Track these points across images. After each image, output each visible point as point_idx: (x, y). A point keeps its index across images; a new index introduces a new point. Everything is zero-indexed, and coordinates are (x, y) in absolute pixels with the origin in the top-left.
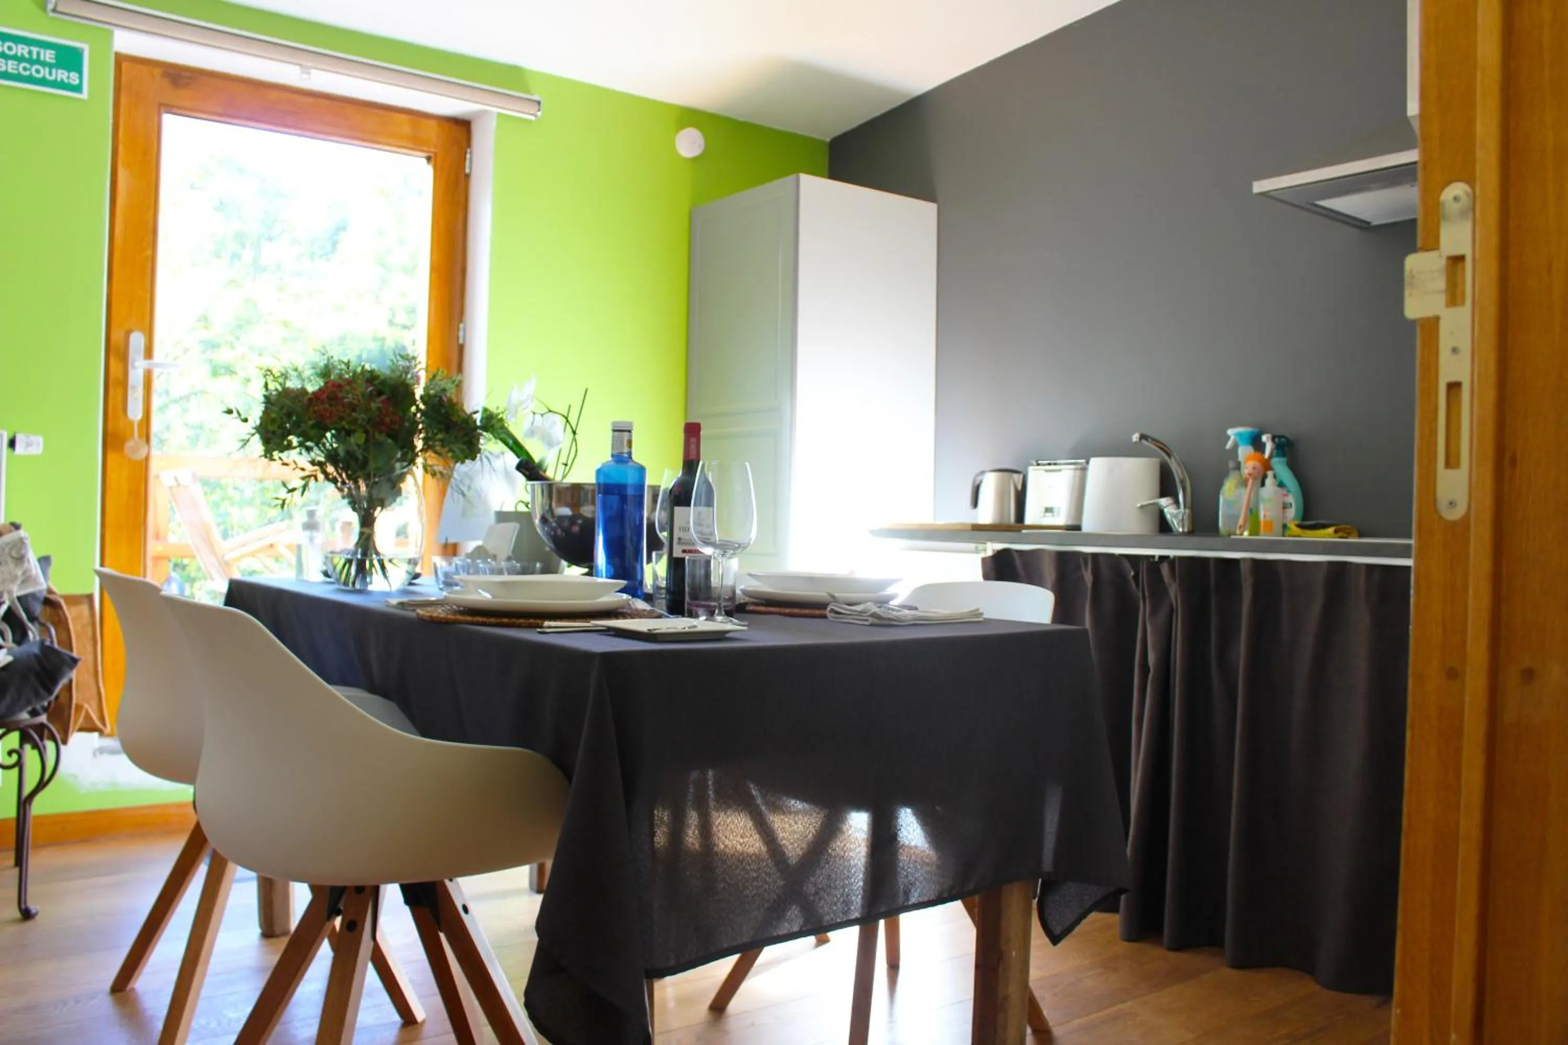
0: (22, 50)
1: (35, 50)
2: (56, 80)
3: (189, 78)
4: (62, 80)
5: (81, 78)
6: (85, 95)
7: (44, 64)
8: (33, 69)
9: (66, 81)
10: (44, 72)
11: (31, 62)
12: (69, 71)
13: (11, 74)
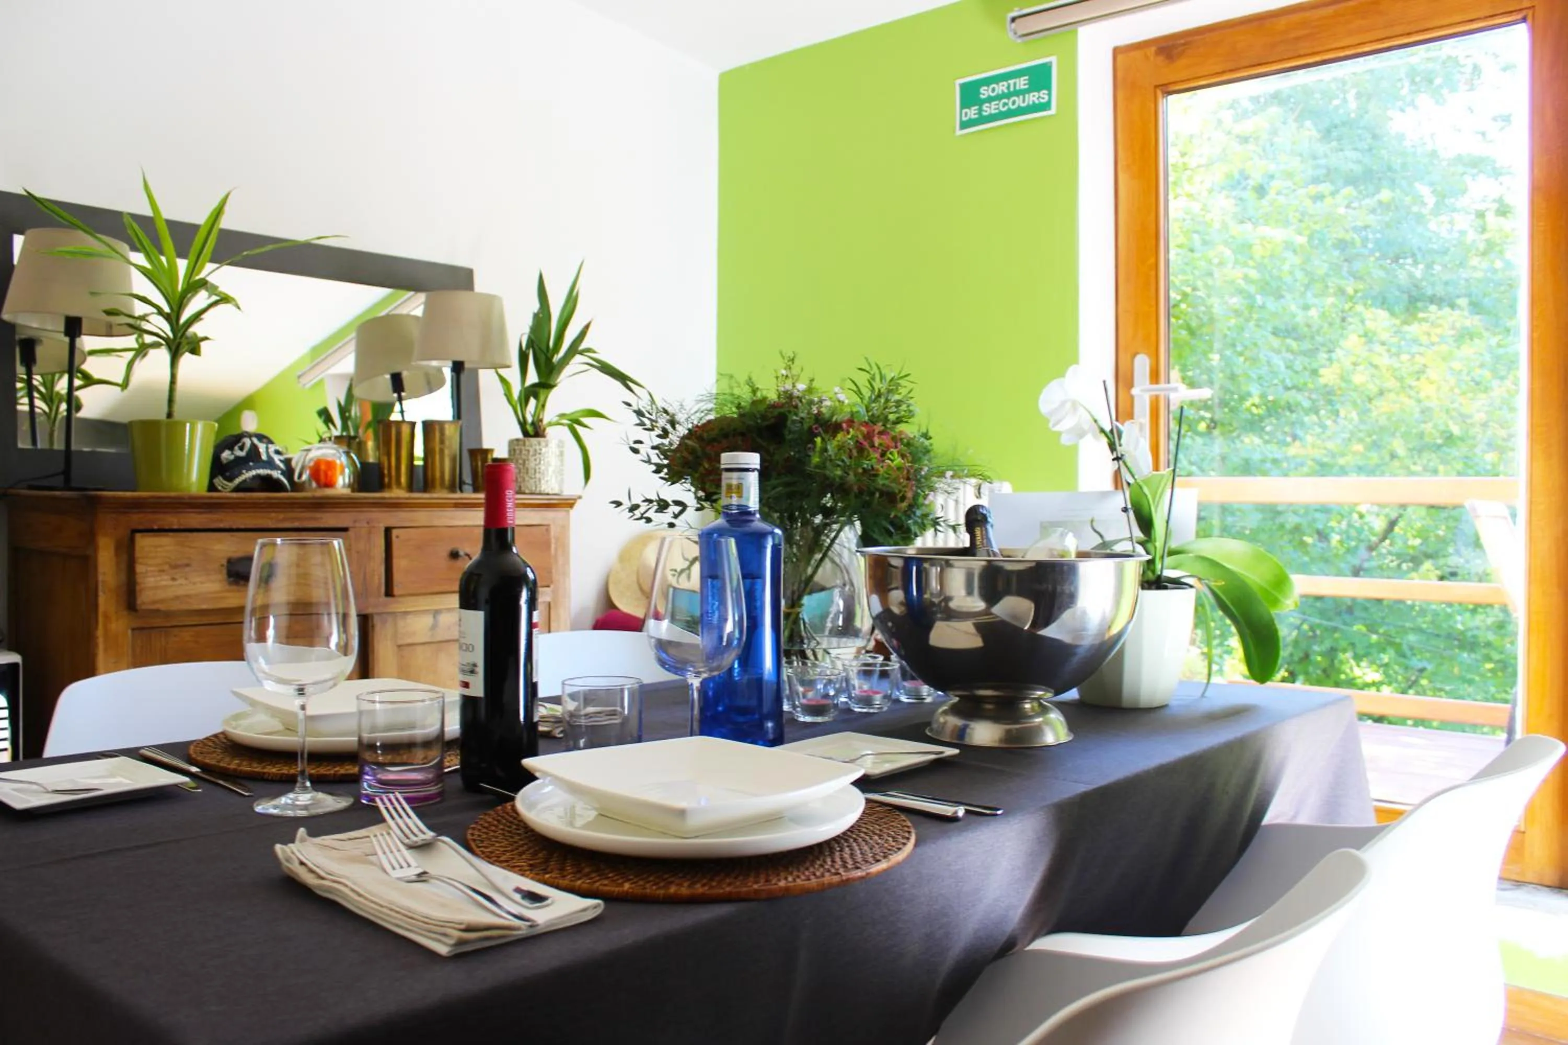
0: (1001, 88)
1: (1011, 82)
2: (1028, 106)
3: (1184, 44)
4: (1033, 102)
5: (1049, 95)
6: (1053, 111)
7: (1017, 93)
8: (1010, 104)
9: (1037, 102)
10: (1019, 102)
11: (1008, 95)
12: (1039, 91)
13: (995, 114)
